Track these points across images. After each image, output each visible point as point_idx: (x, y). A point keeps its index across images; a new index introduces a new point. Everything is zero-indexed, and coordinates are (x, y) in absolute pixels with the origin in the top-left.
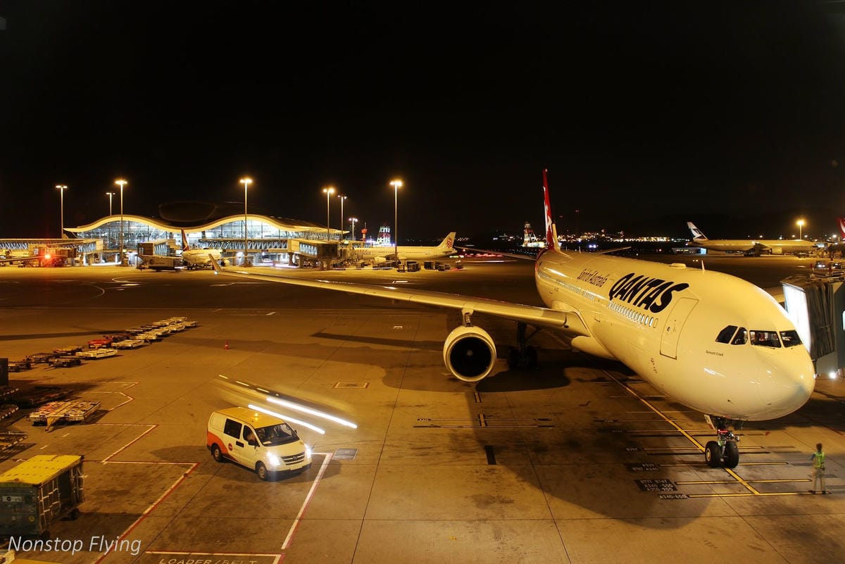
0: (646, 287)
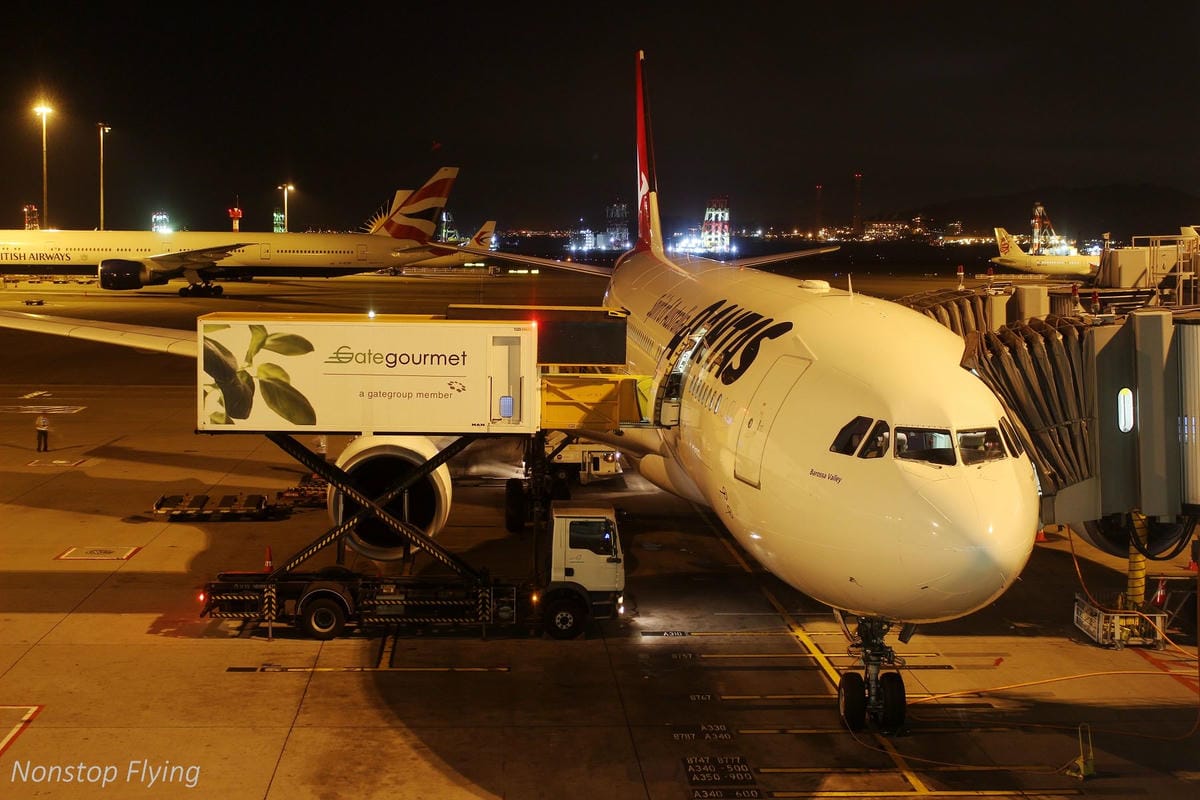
0: (732, 328)
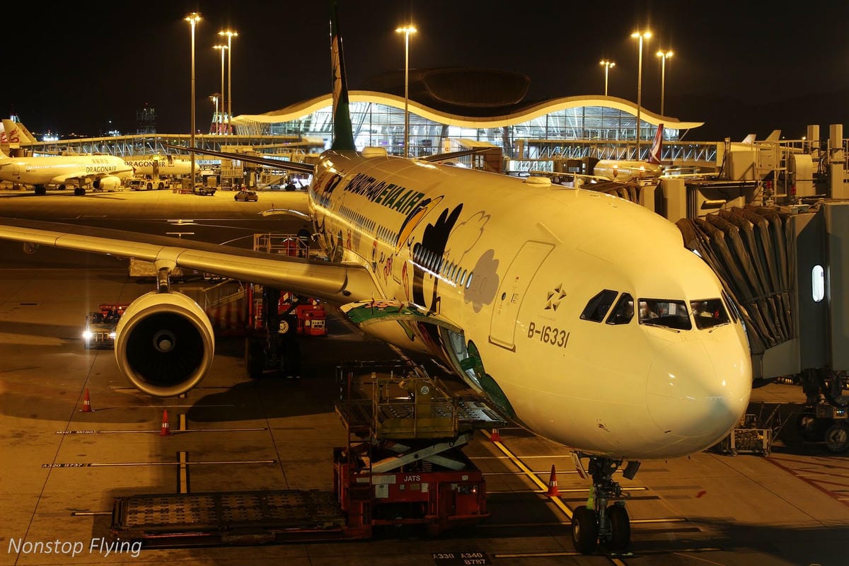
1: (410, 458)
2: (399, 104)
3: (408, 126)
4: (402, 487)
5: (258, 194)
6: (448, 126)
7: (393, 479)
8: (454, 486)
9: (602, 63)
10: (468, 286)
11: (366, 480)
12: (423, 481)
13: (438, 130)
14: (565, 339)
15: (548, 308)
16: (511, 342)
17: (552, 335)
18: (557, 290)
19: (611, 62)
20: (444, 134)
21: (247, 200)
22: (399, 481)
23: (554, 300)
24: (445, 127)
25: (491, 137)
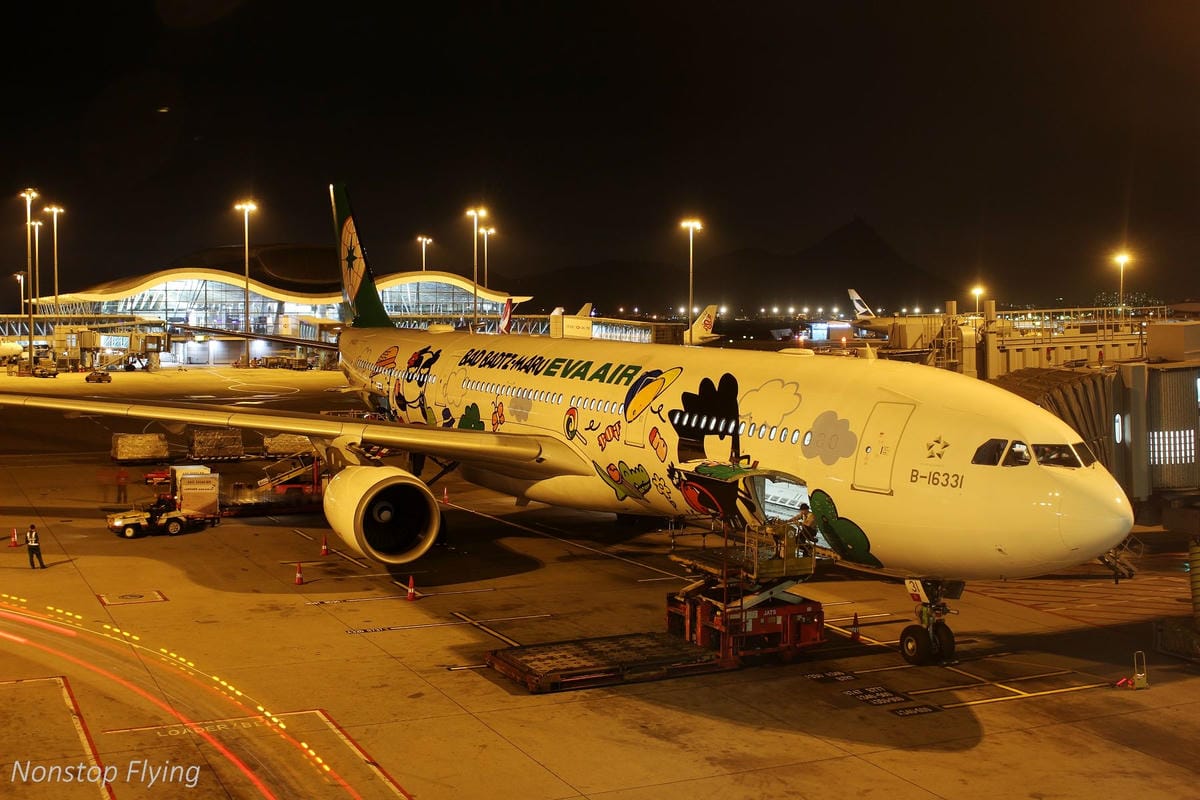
1: (766, 595)
2: (239, 282)
3: (247, 304)
4: (762, 621)
5: (111, 374)
6: (283, 303)
7: (755, 614)
8: (800, 617)
9: (420, 239)
10: (807, 443)
11: (737, 616)
12: (778, 614)
13: (275, 307)
14: (959, 481)
15: (931, 456)
16: (887, 488)
17: (942, 479)
18: (938, 442)
19: (428, 238)
20: (280, 311)
21: (100, 381)
22: (761, 615)
23: (937, 448)
24: (281, 304)
25: (323, 313)
